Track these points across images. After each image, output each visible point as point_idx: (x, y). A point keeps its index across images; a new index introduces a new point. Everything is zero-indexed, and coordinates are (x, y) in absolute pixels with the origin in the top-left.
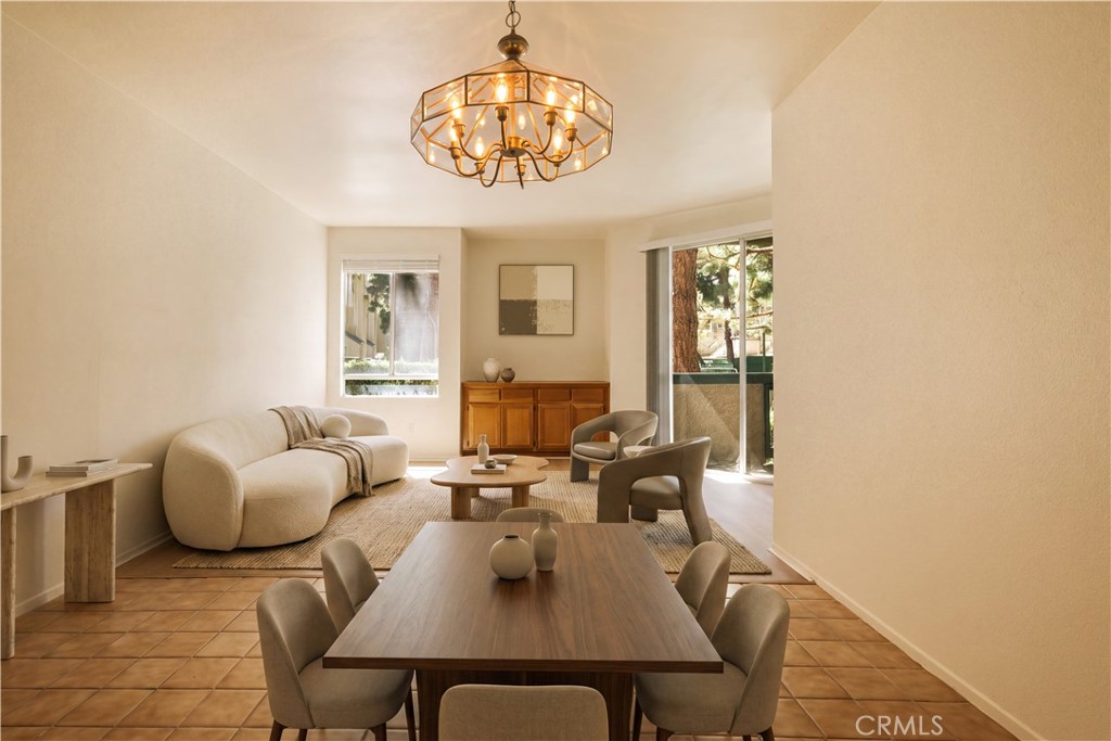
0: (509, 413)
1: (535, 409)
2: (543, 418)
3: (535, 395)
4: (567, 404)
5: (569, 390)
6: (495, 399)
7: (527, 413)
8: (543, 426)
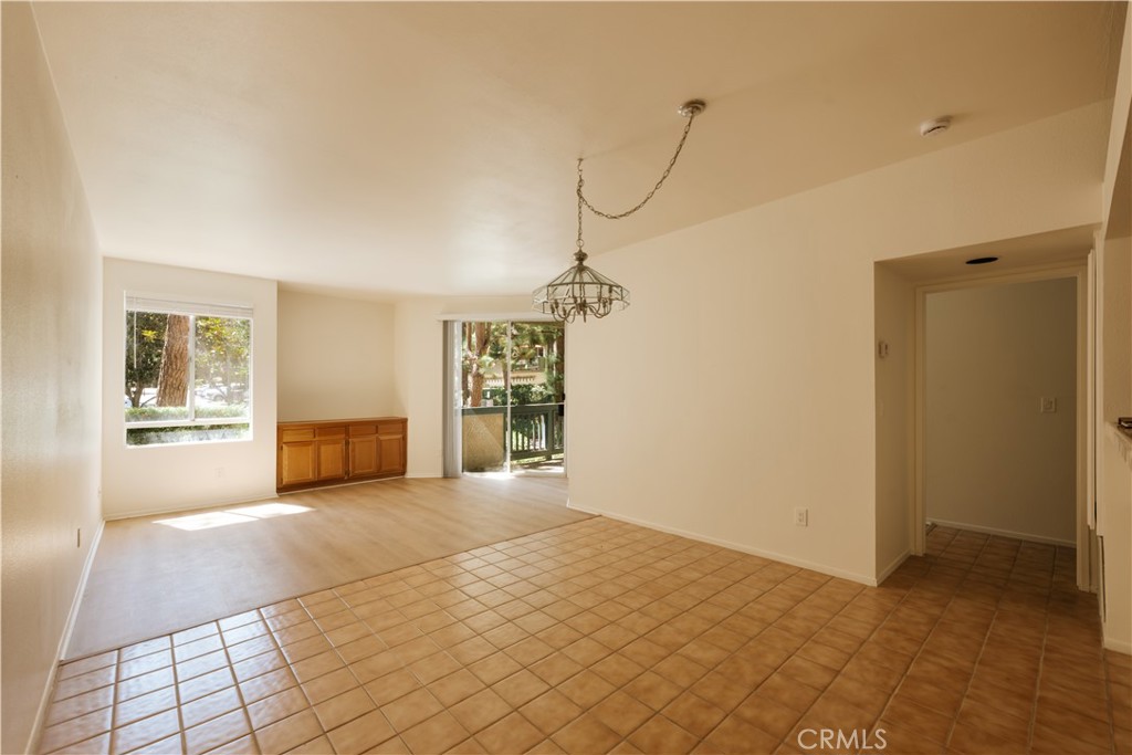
0: (323, 448)
1: (347, 443)
2: (353, 450)
3: (347, 433)
4: (373, 437)
5: (376, 426)
6: (309, 437)
7: (340, 447)
8: (354, 457)
